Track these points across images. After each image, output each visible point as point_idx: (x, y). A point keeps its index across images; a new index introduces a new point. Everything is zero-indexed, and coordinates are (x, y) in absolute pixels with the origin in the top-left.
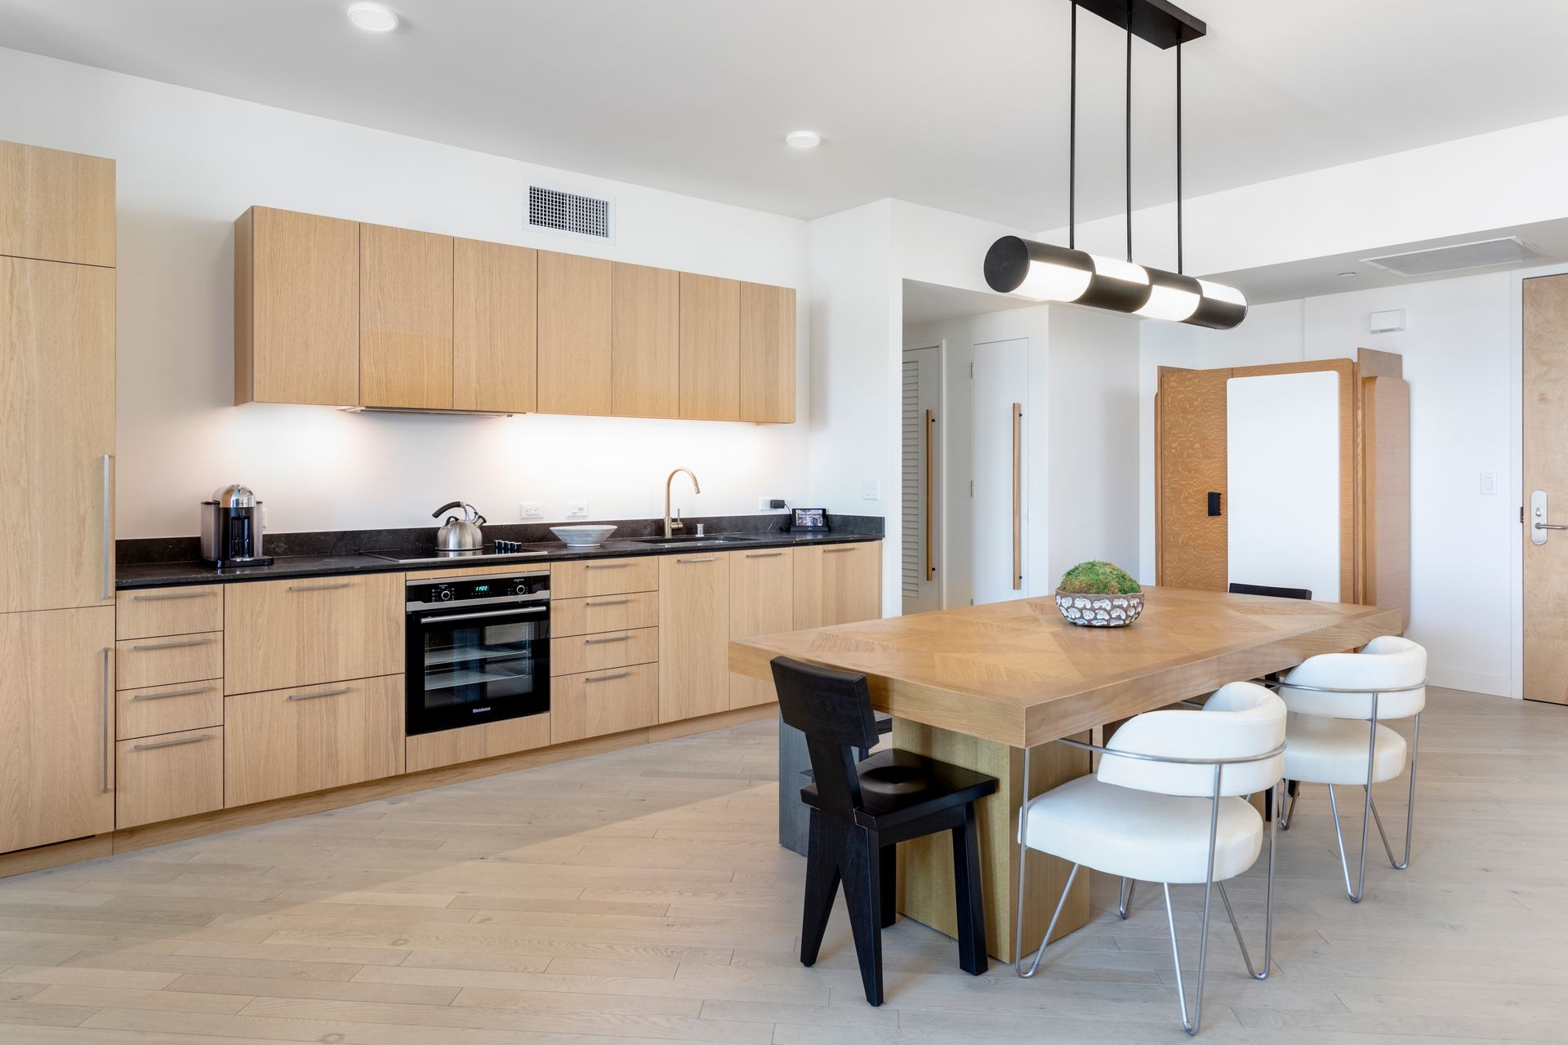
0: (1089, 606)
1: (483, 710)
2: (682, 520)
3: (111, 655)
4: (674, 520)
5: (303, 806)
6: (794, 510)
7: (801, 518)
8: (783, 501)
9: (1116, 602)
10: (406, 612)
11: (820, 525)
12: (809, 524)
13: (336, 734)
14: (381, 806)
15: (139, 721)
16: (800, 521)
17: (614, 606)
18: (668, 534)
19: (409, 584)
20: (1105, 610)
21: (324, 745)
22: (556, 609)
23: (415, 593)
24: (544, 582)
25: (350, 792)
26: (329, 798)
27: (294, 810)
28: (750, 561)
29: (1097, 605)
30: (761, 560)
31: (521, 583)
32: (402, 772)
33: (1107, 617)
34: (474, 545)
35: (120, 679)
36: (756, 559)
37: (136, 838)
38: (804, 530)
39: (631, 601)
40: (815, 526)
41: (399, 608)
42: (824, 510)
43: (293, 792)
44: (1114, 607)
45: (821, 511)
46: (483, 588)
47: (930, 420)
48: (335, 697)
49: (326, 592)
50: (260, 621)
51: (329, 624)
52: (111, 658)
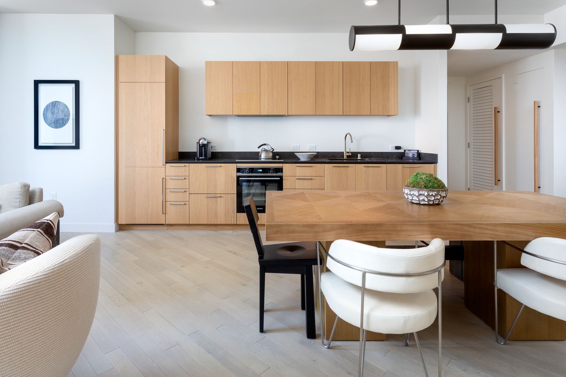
0: (409, 193)
1: (260, 209)
2: (351, 152)
3: (164, 179)
4: (348, 152)
5: (211, 228)
6: (405, 151)
7: (408, 153)
8: (400, 147)
9: (421, 192)
10: (237, 176)
11: (415, 156)
12: (411, 156)
13: (217, 209)
14: (230, 232)
15: (171, 197)
16: (407, 155)
17: (306, 180)
18: (345, 157)
19: (237, 167)
20: (415, 195)
21: (214, 211)
22: (285, 179)
23: (239, 170)
24: (280, 170)
25: (224, 226)
26: (218, 227)
27: (209, 228)
28: (365, 168)
29: (412, 193)
30: (371, 168)
31: (272, 170)
32: (235, 223)
33: (417, 199)
34: (269, 157)
35: (166, 186)
36: (368, 168)
37: (172, 227)
38: (409, 158)
39: (314, 179)
40: (413, 157)
41: (235, 174)
42: (418, 151)
43: (206, 223)
44: (420, 195)
45: (417, 151)
46: (261, 170)
47: (496, 112)
48: (217, 198)
49: (214, 168)
50: (197, 174)
51: (215, 177)
52: (164, 180)
